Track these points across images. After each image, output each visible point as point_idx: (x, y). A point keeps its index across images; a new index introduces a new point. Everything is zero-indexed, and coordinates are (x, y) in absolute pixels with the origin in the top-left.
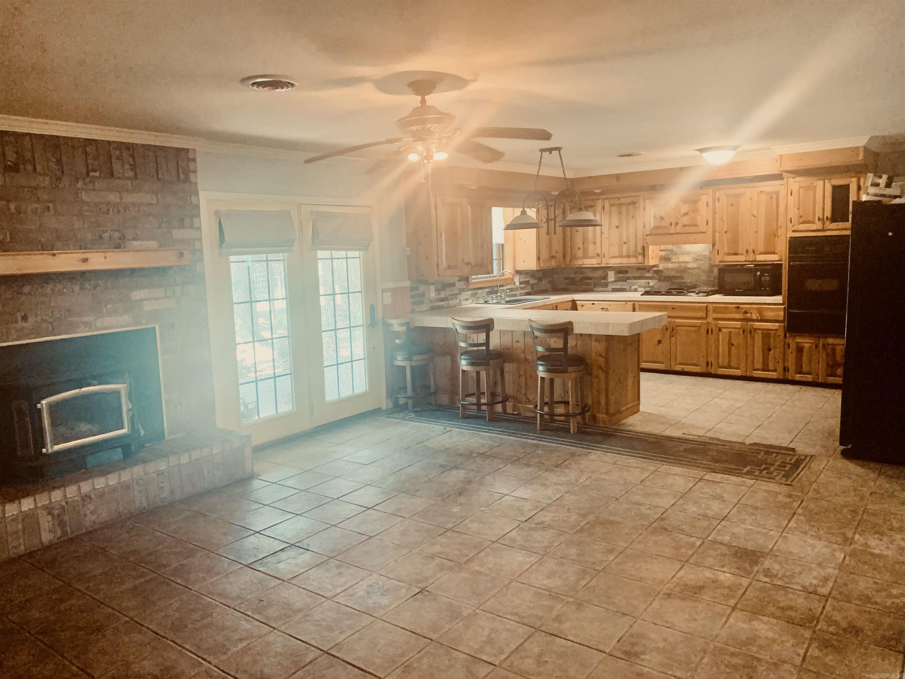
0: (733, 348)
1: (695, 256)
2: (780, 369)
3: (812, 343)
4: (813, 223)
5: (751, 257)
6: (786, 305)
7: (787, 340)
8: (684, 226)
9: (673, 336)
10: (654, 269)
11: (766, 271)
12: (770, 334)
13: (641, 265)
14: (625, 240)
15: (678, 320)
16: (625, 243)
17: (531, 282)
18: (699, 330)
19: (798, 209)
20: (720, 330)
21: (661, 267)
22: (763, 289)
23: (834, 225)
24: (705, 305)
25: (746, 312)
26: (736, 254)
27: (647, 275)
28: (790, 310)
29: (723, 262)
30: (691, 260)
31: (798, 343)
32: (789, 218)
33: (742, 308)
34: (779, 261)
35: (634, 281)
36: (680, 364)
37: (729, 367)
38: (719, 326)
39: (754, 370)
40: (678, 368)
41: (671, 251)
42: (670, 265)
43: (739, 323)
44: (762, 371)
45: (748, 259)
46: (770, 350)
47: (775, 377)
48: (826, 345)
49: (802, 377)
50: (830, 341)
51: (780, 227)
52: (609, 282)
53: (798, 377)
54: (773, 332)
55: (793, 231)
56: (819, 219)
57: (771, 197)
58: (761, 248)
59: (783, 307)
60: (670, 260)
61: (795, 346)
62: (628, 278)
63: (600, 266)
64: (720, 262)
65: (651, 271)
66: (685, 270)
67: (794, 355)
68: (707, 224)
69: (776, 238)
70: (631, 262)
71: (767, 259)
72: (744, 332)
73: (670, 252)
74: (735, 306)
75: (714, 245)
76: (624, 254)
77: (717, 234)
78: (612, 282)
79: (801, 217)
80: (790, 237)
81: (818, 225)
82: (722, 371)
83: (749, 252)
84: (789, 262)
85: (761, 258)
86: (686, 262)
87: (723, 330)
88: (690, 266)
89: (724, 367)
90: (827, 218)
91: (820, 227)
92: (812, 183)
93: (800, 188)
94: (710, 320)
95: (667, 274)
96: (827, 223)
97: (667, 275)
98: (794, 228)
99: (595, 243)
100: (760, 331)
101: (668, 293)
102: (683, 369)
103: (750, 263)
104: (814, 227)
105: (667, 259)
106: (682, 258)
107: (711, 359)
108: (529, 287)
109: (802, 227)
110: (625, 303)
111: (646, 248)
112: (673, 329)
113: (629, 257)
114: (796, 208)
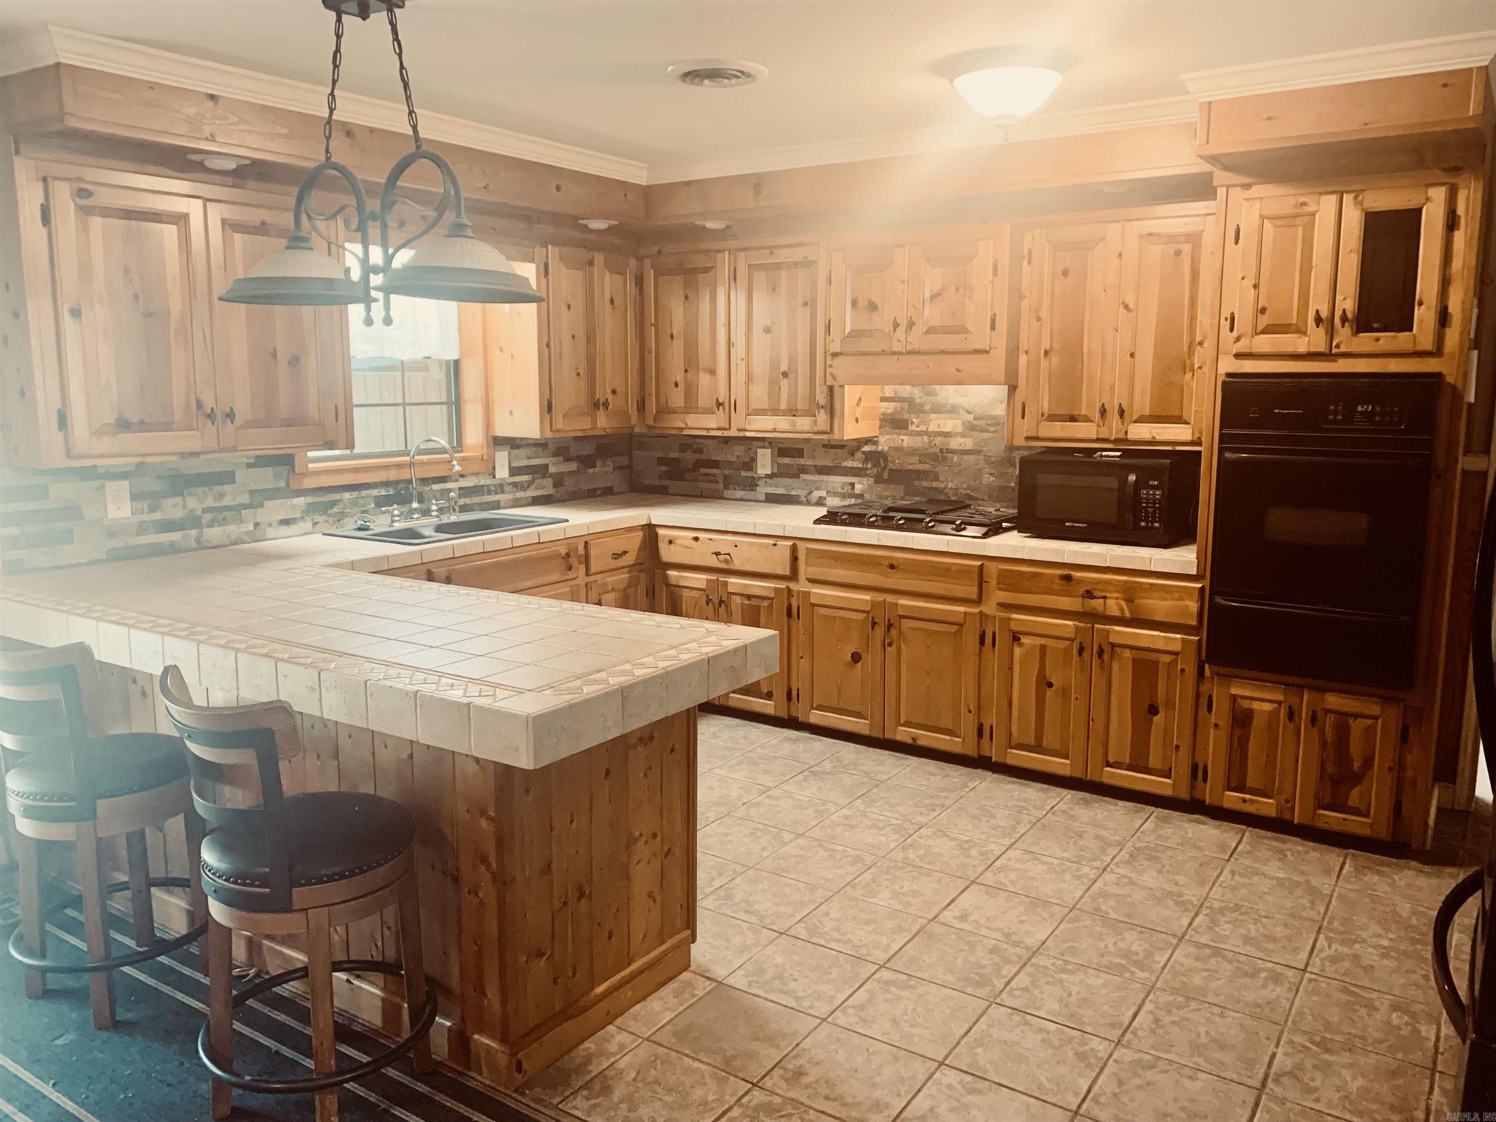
0: (1049, 693)
1: (970, 417)
2: (1182, 768)
3: (1280, 703)
4: (1301, 331)
5: (1114, 428)
6: (1207, 582)
7: (1205, 688)
8: (930, 331)
9: (890, 644)
10: (866, 448)
11: (1155, 473)
12: (1157, 663)
13: (825, 437)
14: (784, 367)
15: (903, 601)
16: (785, 375)
17: (552, 469)
18: (959, 633)
19: (1256, 286)
20: (1016, 638)
21: (885, 443)
22: (1143, 524)
23: (1365, 341)
24: (978, 563)
25: (1089, 595)
26: (1073, 419)
27: (849, 464)
28: (1219, 600)
29: (1037, 438)
30: (960, 429)
31: (1234, 698)
32: (1226, 314)
33: (1081, 581)
34: (1192, 443)
35: (817, 477)
36: (908, 724)
37: (1038, 748)
38: (1013, 626)
39: (1108, 765)
40: (903, 734)
41: (910, 401)
42: (906, 441)
43: (1070, 623)
44: (1129, 768)
45: (1104, 434)
46: (1153, 710)
47: (1168, 792)
48: (1320, 715)
49: (1244, 801)
50: (1333, 701)
51: (1201, 344)
52: (760, 478)
53: (1232, 799)
54: (1167, 659)
55: (1239, 356)
56: (1318, 320)
57: (1178, 253)
58: (1143, 404)
59: (1200, 585)
60: (906, 428)
61: (1226, 705)
62: (803, 470)
63: (726, 434)
64: (1028, 438)
65: (859, 455)
66: (941, 456)
67: (1224, 734)
68: (993, 327)
69: (1189, 375)
70: (799, 427)
71: (1159, 438)
72: (1081, 650)
73: (906, 405)
74: (1059, 572)
75: (1013, 389)
76: (783, 406)
77: (1023, 359)
78: (767, 476)
79: (1263, 311)
80: (1229, 375)
81: (1316, 340)
82: (1018, 757)
83: (1108, 414)
84: (1221, 451)
85: (1141, 432)
86: (947, 435)
87: (1025, 640)
88: (955, 443)
89: (1021, 747)
90: (1344, 319)
91: (1321, 346)
92: (1304, 204)
93: (1263, 218)
94: (989, 608)
95: (896, 463)
96: (1343, 334)
97: (898, 467)
98: (1242, 346)
99: (712, 372)
100: (1127, 653)
101: (886, 522)
102: (914, 739)
103: (1111, 446)
104: (1301, 345)
105: (896, 423)
106: (936, 423)
107: (991, 719)
108: (548, 482)
109: (1264, 343)
110: (772, 542)
111: (836, 390)
112: (890, 626)
113: (793, 412)
114: (1250, 281)
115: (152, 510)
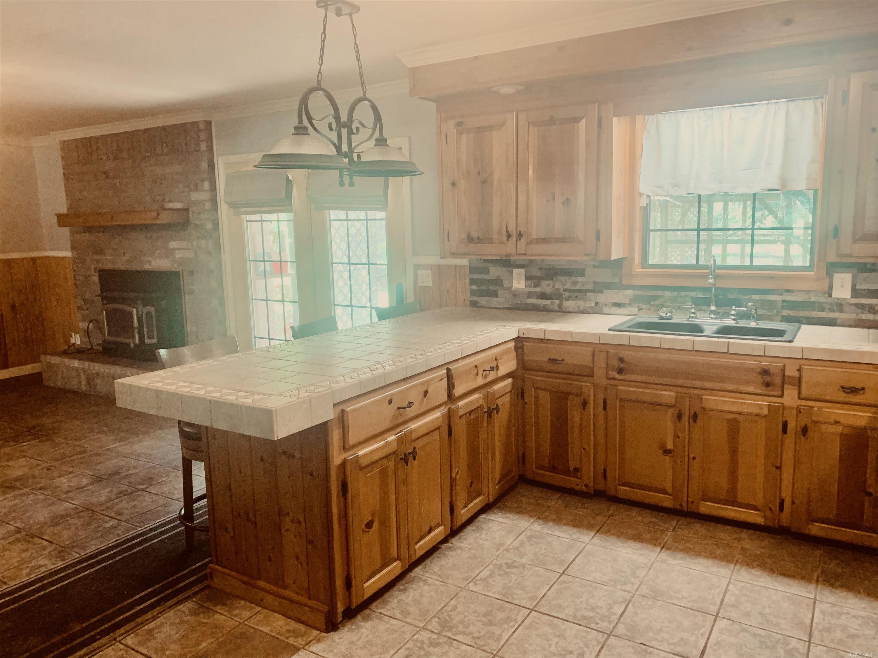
115: (536, 286)
